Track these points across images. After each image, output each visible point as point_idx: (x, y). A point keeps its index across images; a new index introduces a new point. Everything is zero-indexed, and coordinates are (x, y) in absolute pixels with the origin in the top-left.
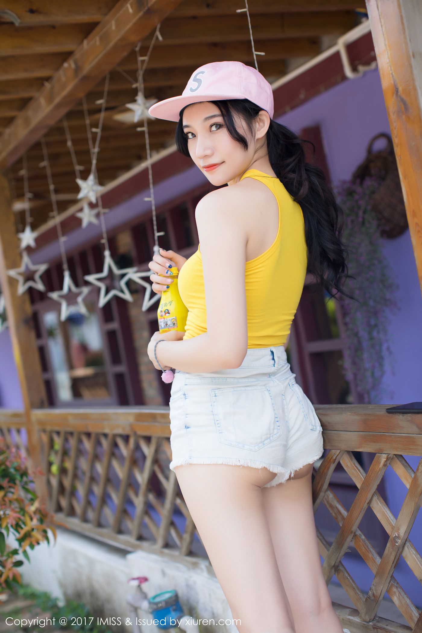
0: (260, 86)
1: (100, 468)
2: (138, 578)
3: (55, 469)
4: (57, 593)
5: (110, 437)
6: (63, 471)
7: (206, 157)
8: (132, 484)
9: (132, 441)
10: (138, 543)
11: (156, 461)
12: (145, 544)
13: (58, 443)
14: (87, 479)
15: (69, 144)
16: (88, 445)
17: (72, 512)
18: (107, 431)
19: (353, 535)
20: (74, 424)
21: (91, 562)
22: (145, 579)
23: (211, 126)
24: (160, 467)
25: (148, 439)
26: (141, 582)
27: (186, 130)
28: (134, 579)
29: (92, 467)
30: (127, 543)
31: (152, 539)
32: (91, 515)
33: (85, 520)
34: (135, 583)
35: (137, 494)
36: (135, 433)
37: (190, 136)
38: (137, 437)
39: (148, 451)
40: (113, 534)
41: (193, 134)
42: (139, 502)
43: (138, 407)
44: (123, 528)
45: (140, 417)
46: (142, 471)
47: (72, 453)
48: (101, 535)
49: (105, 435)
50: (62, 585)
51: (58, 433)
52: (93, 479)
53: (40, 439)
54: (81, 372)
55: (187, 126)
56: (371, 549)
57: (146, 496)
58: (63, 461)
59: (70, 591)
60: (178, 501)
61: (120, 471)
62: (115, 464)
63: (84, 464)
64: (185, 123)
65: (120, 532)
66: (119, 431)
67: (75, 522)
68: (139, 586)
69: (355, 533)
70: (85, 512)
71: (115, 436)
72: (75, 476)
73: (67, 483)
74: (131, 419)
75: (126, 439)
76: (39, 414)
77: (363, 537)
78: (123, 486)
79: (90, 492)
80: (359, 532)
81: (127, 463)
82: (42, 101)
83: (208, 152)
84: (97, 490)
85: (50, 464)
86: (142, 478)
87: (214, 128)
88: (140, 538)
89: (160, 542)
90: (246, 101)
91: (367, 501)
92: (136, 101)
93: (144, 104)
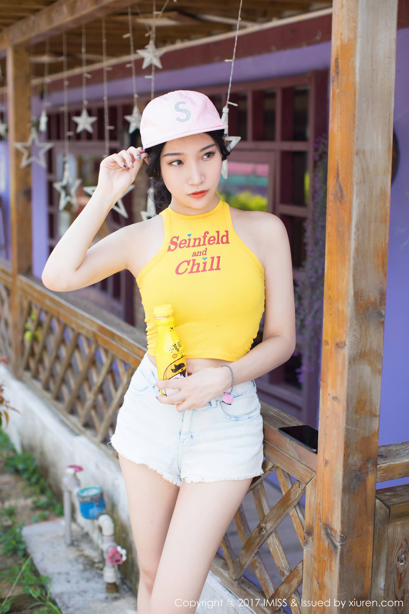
1: (64, 352)
2: (75, 467)
3: (28, 336)
6: (35, 339)
8: (88, 379)
12: (89, 432)
14: (53, 356)
17: (37, 376)
18: (74, 327)
20: (49, 307)
22: (81, 469)
25: (106, 351)
26: (76, 471)
28: (72, 467)
29: (58, 348)
32: (52, 386)
33: (47, 388)
34: (72, 471)
35: (89, 390)
38: (98, 345)
39: (105, 359)
40: (66, 412)
42: (90, 396)
44: (75, 410)
45: (102, 329)
52: (57, 358)
53: (21, 303)
57: (96, 395)
62: (77, 355)
63: (52, 342)
65: (72, 412)
66: (84, 332)
67: (37, 386)
68: (75, 475)
70: (48, 381)
71: (80, 334)
72: (44, 348)
73: (37, 349)
74: (95, 328)
78: (80, 377)
79: (53, 366)
81: (86, 360)
84: (59, 369)
86: (97, 379)
88: (87, 425)
89: (100, 436)
92: (146, 49)
93: (154, 52)
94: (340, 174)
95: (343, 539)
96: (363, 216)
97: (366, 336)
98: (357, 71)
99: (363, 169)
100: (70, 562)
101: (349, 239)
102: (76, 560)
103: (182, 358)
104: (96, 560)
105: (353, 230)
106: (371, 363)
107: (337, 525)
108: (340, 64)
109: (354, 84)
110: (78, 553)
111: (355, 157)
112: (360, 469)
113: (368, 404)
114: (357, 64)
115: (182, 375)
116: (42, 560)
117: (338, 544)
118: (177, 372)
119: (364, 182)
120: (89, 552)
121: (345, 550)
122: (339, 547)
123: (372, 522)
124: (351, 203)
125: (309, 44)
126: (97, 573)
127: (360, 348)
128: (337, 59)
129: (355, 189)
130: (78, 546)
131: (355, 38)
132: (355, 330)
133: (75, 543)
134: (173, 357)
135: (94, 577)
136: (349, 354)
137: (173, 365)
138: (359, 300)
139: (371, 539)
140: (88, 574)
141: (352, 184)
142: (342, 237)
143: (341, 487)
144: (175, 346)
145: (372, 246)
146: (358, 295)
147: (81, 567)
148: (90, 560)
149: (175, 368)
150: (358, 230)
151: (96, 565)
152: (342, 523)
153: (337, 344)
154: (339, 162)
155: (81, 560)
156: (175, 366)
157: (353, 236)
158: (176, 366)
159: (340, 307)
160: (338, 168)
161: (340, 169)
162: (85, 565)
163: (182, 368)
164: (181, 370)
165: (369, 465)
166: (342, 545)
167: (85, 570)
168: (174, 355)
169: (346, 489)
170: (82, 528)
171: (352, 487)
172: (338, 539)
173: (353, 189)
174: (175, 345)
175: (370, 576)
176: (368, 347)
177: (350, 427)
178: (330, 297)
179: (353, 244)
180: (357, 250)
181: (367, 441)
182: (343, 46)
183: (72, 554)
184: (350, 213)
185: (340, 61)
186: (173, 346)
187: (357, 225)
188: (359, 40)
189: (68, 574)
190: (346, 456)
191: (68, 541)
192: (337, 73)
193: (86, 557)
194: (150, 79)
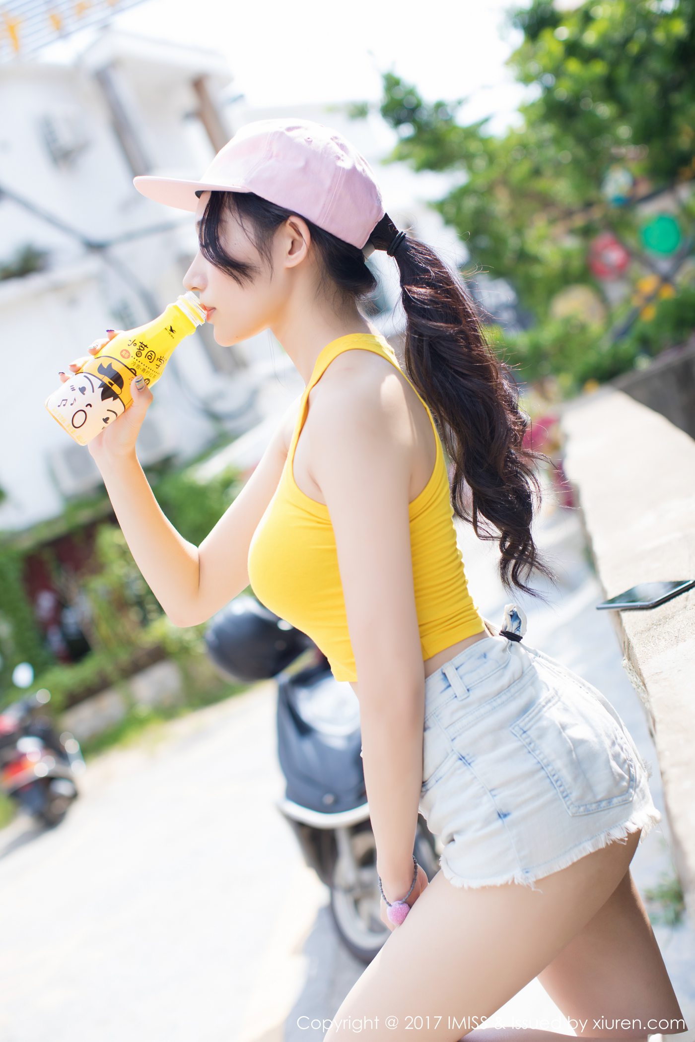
7: (195, 289)
83: (196, 282)
103: (130, 369)
115: (102, 388)
118: (101, 376)
134: (122, 352)
137: (110, 361)
144: (143, 346)
149: (106, 367)
156: (110, 365)
158: (111, 368)
163: (113, 383)
164: (110, 383)
168: (127, 351)
174: (146, 346)
186: (142, 343)
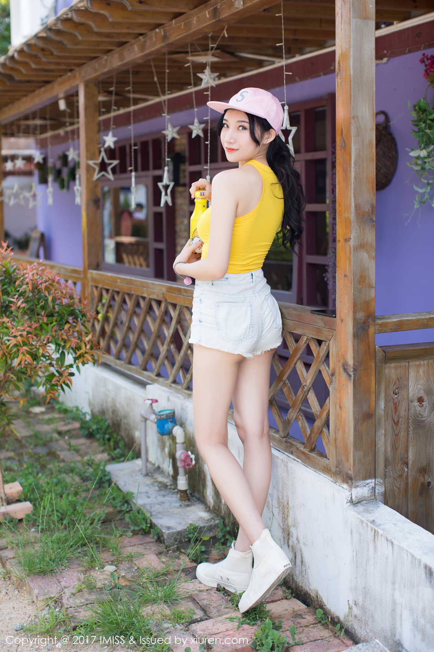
0: (277, 114)
1: (136, 321)
2: (152, 400)
3: (100, 316)
4: (86, 409)
5: (147, 299)
6: (106, 319)
7: (230, 143)
8: (160, 336)
9: (163, 305)
10: (156, 378)
11: (179, 322)
12: (161, 379)
13: (106, 298)
14: (125, 329)
15: (156, 79)
16: (130, 304)
17: (108, 350)
18: (145, 295)
19: (283, 382)
20: (121, 286)
21: (118, 388)
22: (156, 401)
23: (240, 126)
24: (182, 327)
25: (174, 306)
26: (153, 402)
27: (224, 122)
28: (149, 399)
29: (131, 320)
30: (148, 377)
31: (166, 377)
32: (124, 354)
33: (118, 358)
34: (150, 402)
35: (163, 344)
36: (166, 300)
37: (225, 126)
38: (167, 303)
39: (174, 314)
40: (139, 370)
41: (227, 126)
42: (163, 350)
43: (169, 282)
44: (148, 367)
45: (170, 289)
46: (168, 328)
47: (116, 308)
48: (130, 370)
49: (144, 298)
50: (90, 404)
51: (107, 290)
52: (129, 328)
53: (92, 292)
54: (127, 239)
55: (226, 120)
56: (292, 393)
57: (169, 346)
58: (107, 312)
59: (96, 410)
60: (189, 352)
61: (153, 327)
62: (149, 319)
63: (124, 317)
64: (225, 117)
65: (145, 369)
66: (155, 297)
67: (110, 359)
68: (151, 404)
69: (285, 381)
70: (119, 352)
71: (151, 299)
72: (115, 324)
73: (108, 329)
74: (164, 290)
75: (159, 303)
76: (94, 273)
77: (289, 385)
78: (153, 337)
79: (125, 337)
80: (287, 382)
81: (158, 321)
82: (136, 48)
83: (232, 141)
84: (132, 337)
85: (98, 313)
86: (168, 333)
87: (241, 128)
88: (158, 375)
89: (171, 379)
90: (265, 120)
91: (294, 363)
92: (204, 72)
93: (209, 75)
94: (343, 132)
95: (355, 370)
96: (358, 156)
97: (363, 233)
98: (351, 67)
99: (357, 128)
100: (148, 485)
101: (350, 171)
102: (152, 484)
104: (168, 484)
105: (353, 165)
106: (368, 252)
107: (351, 362)
108: (341, 64)
109: (350, 75)
110: (152, 480)
111: (352, 120)
112: (364, 323)
113: (367, 278)
114: (352, 64)
116: (125, 485)
117: (352, 373)
119: (358, 135)
120: (161, 479)
121: (356, 378)
122: (353, 376)
123: (374, 361)
124: (351, 148)
125: (325, 74)
126: (171, 492)
127: (360, 241)
128: (339, 62)
129: (353, 140)
130: (152, 476)
131: (350, 47)
132: (356, 229)
133: (150, 474)
135: (168, 494)
136: (353, 245)
138: (358, 210)
139: (373, 372)
140: (163, 493)
141: (351, 137)
142: (346, 171)
143: (352, 333)
145: (365, 176)
146: (357, 207)
147: (157, 488)
148: (164, 484)
150: (355, 165)
151: (169, 487)
152: (354, 358)
153: (346, 240)
154: (343, 125)
155: (156, 484)
157: (353, 169)
159: (347, 216)
160: (342, 128)
161: (343, 129)
162: (159, 487)
165: (370, 320)
166: (354, 374)
167: (160, 490)
169: (356, 336)
170: (154, 465)
171: (359, 334)
172: (352, 370)
173: (351, 140)
175: (374, 399)
176: (365, 240)
177: (356, 293)
178: (340, 211)
179: (353, 174)
180: (355, 178)
181: (367, 304)
182: (342, 54)
183: (148, 481)
184: (350, 155)
185: (341, 62)
187: (355, 162)
188: (352, 49)
189: (147, 493)
190: (355, 312)
191: (144, 472)
192: (340, 70)
193: (160, 482)
194: (208, 95)
